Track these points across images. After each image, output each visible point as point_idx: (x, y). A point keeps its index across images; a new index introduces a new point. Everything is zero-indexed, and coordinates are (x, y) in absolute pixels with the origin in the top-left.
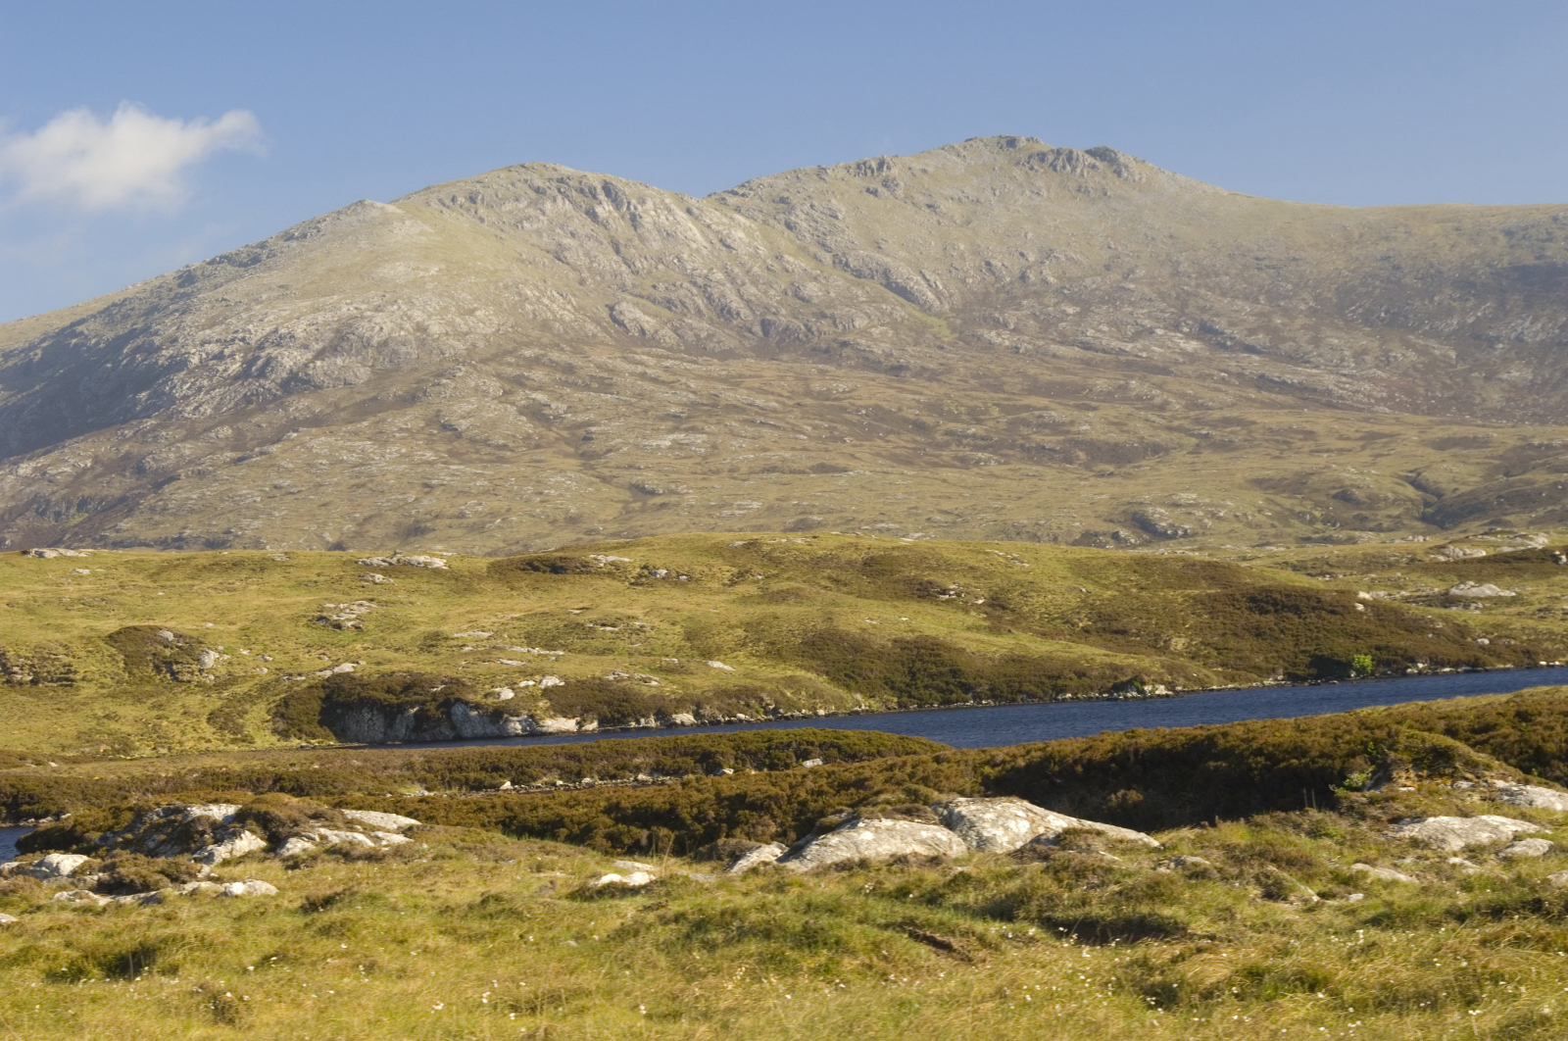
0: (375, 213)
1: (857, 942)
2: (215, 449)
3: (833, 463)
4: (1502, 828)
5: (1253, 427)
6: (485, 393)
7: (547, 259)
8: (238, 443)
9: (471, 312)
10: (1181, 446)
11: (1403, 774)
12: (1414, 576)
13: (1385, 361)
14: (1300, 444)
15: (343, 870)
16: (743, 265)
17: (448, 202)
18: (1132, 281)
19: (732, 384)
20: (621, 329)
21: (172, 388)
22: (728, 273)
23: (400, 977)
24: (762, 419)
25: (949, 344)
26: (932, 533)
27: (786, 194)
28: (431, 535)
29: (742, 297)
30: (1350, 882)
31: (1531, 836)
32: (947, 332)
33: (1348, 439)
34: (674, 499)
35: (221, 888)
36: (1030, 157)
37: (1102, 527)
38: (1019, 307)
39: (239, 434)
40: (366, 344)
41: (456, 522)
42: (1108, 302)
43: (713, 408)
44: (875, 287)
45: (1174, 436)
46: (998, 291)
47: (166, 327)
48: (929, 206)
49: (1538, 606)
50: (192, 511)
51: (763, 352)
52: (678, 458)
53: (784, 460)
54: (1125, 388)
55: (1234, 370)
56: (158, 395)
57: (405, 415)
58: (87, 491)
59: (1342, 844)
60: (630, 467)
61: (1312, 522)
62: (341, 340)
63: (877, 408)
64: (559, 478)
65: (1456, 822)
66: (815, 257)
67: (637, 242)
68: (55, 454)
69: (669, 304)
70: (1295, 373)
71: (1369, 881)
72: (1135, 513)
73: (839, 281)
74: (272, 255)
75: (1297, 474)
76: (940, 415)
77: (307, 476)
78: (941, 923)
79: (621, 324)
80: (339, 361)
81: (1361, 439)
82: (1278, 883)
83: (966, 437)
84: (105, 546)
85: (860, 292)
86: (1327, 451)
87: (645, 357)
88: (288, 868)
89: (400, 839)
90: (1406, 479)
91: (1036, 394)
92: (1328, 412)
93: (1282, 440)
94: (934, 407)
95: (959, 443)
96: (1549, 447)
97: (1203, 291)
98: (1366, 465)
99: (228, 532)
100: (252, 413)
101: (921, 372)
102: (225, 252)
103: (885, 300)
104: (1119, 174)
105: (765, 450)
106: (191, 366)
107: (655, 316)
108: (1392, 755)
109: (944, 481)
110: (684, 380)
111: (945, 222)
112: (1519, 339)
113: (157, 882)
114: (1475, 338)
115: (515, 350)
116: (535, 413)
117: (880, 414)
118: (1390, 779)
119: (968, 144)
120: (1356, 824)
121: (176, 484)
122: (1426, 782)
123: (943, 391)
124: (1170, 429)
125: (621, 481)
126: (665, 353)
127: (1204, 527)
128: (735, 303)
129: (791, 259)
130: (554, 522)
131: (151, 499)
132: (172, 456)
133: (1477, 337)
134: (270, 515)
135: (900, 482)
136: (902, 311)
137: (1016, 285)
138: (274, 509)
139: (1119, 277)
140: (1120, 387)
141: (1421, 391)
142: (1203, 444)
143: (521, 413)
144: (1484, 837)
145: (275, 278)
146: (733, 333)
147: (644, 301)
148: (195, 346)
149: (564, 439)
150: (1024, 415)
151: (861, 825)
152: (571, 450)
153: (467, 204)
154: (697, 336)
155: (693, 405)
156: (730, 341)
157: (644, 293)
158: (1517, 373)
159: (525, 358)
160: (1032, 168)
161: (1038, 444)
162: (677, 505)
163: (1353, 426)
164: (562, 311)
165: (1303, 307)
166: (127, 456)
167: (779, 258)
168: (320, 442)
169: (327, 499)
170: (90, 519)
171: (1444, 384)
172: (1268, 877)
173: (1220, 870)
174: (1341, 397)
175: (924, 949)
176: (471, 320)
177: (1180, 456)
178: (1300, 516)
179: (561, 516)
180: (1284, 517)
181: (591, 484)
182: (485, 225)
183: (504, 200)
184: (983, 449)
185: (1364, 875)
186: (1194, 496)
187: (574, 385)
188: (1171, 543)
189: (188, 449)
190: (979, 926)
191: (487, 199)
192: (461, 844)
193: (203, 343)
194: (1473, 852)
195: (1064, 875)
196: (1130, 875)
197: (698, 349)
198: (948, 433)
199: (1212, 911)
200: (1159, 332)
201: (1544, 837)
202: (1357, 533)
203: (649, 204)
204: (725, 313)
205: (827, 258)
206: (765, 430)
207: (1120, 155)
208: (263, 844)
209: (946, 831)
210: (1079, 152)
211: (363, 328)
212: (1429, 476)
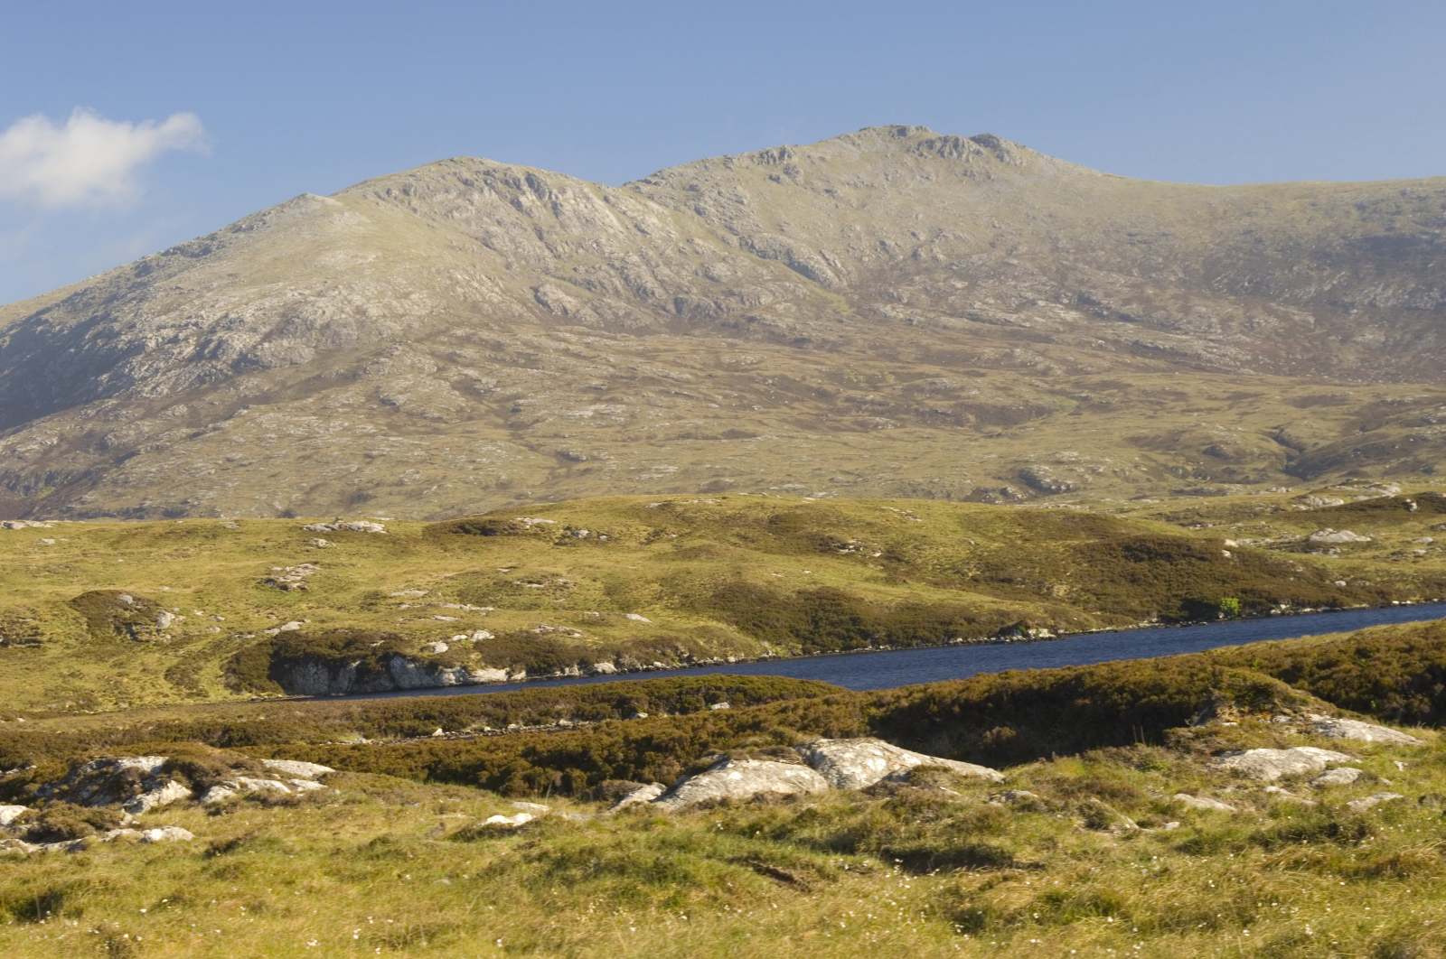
0: (316, 206)
1: (703, 876)
2: (172, 426)
3: (743, 429)
4: (1315, 758)
5: (1129, 390)
6: (421, 370)
7: (476, 246)
8: (193, 419)
9: (407, 295)
10: (1063, 408)
11: (1227, 711)
12: (1277, 524)
13: (1249, 327)
14: (1172, 404)
15: (260, 816)
16: (656, 248)
17: (383, 194)
18: (1015, 257)
19: (648, 358)
20: (545, 309)
21: (131, 370)
22: (642, 256)
23: (284, 917)
24: (677, 390)
25: (848, 318)
26: (834, 492)
27: (695, 182)
28: (373, 502)
29: (656, 278)
30: (1167, 811)
31: (1342, 765)
32: (846, 307)
33: (1216, 399)
34: (596, 465)
35: (140, 834)
36: (919, 145)
37: (991, 484)
38: (912, 283)
39: (194, 412)
40: (310, 326)
41: (395, 489)
42: (994, 276)
43: (632, 380)
44: (779, 266)
45: (1057, 399)
46: (892, 268)
47: (125, 314)
48: (827, 191)
49: (1392, 550)
50: (151, 484)
51: (676, 327)
52: (600, 426)
53: (697, 427)
54: (1010, 356)
55: (1110, 337)
56: (119, 376)
57: (347, 391)
58: (54, 467)
59: (1168, 776)
60: (556, 436)
61: (1184, 476)
62: (286, 324)
63: (783, 377)
64: (490, 447)
65: (1273, 754)
66: (723, 240)
67: (558, 229)
68: (24, 433)
69: (589, 285)
70: (1166, 339)
71: (1185, 810)
72: (1022, 471)
73: (745, 261)
74: (221, 246)
75: (1170, 432)
76: (841, 383)
77: (257, 449)
78: (783, 857)
79: (545, 304)
80: (285, 343)
81: (1228, 398)
82: (1100, 814)
83: (865, 403)
84: (71, 518)
85: (765, 272)
86: (1197, 410)
87: (568, 335)
88: (211, 814)
89: (315, 785)
90: (1271, 435)
91: (930, 363)
92: (1198, 375)
93: (1156, 401)
94: (835, 376)
95: (859, 409)
96: (1401, 403)
97: (1080, 265)
98: (1233, 422)
99: (185, 502)
100: (206, 392)
101: (823, 344)
102: (178, 244)
103: (788, 279)
104: (1002, 159)
105: (680, 418)
106: (148, 350)
107: (577, 297)
108: (1217, 692)
109: (845, 444)
110: (604, 355)
111: (841, 205)
112: (1372, 305)
113: (83, 830)
114: (1331, 304)
115: (448, 330)
116: (467, 387)
117: (785, 383)
118: (1214, 715)
119: (862, 133)
120: (1181, 758)
121: (136, 459)
122: (1248, 718)
123: (842, 361)
124: (1053, 392)
125: (547, 449)
126: (586, 330)
127: (1085, 482)
128: (650, 283)
129: (701, 242)
130: (486, 488)
131: (113, 474)
132: (132, 433)
133: (1334, 304)
134: (223, 485)
135: (804, 445)
136: (804, 288)
137: (909, 262)
138: (228, 480)
139: (1003, 254)
140: (1006, 355)
141: (1283, 354)
142: (1083, 405)
143: (454, 388)
144: (1299, 767)
145: (225, 267)
146: (649, 311)
147: (566, 283)
148: (151, 331)
149: (493, 411)
150: (918, 382)
151: (730, 765)
152: (501, 421)
153: (401, 196)
154: (615, 314)
155: (613, 378)
156: (646, 319)
157: (566, 276)
158: (1371, 336)
159: (457, 338)
160: (921, 155)
161: (931, 408)
162: (599, 470)
163: (1221, 387)
164: (491, 293)
165: (1173, 278)
166: (90, 434)
167: (689, 241)
168: (268, 418)
169: (277, 471)
170: (57, 492)
171: (1304, 347)
172: (1090, 808)
173: (1047, 803)
174: (1209, 361)
175: (765, 882)
176: (406, 303)
177: (1062, 417)
178: (1173, 471)
179: (492, 482)
180: (1159, 472)
181: (519, 452)
182: (417, 216)
183: (436, 192)
184: (881, 414)
185: (1181, 804)
186: (1076, 454)
187: (502, 361)
188: (1055, 497)
189: (147, 426)
190: (819, 859)
191: (419, 191)
192: (371, 789)
193: (159, 328)
194: (1289, 781)
195: (901, 810)
196: (962, 809)
197: (616, 326)
198: (848, 400)
199: (1036, 841)
200: (1041, 303)
201: (1355, 766)
202: (1226, 486)
203: (569, 194)
204: (641, 293)
205: (734, 240)
206: (680, 401)
207: (1002, 141)
208: (188, 792)
209: (809, 770)
210: (964, 139)
211: (307, 313)
212: (1291, 432)
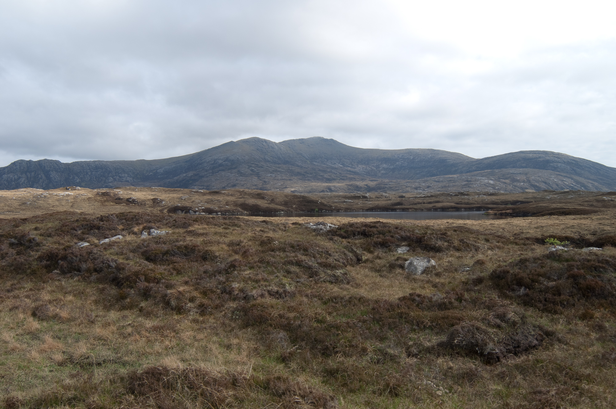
0: (233, 143)
2: (209, 173)
5: (348, 177)
6: (246, 168)
8: (212, 173)
14: (353, 180)
16: (282, 152)
17: (243, 142)
18: (334, 157)
19: (279, 168)
20: (265, 160)
24: (282, 173)
25: (309, 164)
27: (289, 143)
32: (309, 162)
37: (325, 189)
38: (319, 160)
39: (213, 171)
40: (230, 160)
42: (331, 159)
43: (276, 171)
44: (300, 156)
46: (316, 157)
48: (308, 145)
51: (284, 164)
54: (331, 171)
55: (346, 169)
57: (235, 170)
62: (227, 160)
63: (298, 172)
69: (272, 157)
75: (352, 184)
77: (221, 177)
80: (226, 162)
81: (361, 179)
83: (309, 176)
85: (298, 156)
86: (356, 181)
87: (268, 164)
90: (366, 185)
91: (320, 171)
93: (351, 179)
94: (306, 172)
96: (385, 182)
97: (343, 159)
98: (361, 183)
100: (215, 169)
101: (305, 168)
103: (301, 158)
106: (207, 162)
107: (270, 158)
109: (306, 182)
110: (273, 167)
111: (310, 147)
112: (384, 167)
115: (250, 162)
116: (252, 170)
121: (204, 178)
123: (307, 170)
124: (337, 177)
126: (271, 163)
127: (338, 190)
128: (281, 157)
133: (378, 167)
135: (300, 182)
136: (303, 159)
137: (319, 156)
138: (217, 182)
139: (332, 156)
141: (370, 173)
142: (341, 179)
143: (250, 170)
145: (219, 151)
146: (280, 161)
149: (255, 174)
150: (318, 174)
152: (256, 176)
153: (246, 142)
154: (276, 161)
155: (273, 170)
157: (269, 155)
159: (252, 163)
160: (322, 141)
161: (319, 178)
164: (258, 157)
165: (356, 161)
166: (198, 174)
168: (223, 173)
169: (224, 181)
170: (193, 182)
171: (373, 173)
174: (360, 174)
176: (245, 158)
177: (337, 180)
179: (254, 184)
181: (259, 180)
183: (251, 142)
184: (312, 178)
187: (258, 167)
189: (206, 173)
193: (208, 159)
197: (275, 163)
198: (307, 176)
200: (337, 164)
211: (230, 158)
212: (369, 185)
